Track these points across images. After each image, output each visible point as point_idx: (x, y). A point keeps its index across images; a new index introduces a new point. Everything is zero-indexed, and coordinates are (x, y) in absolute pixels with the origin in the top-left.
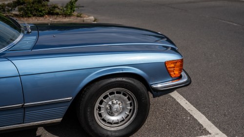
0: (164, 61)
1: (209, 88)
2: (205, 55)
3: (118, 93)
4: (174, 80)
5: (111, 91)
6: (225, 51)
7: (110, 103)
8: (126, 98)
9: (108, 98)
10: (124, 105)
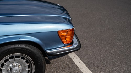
0: (57, 31)
1: (100, 49)
2: (100, 21)
3: (18, 57)
4: (66, 46)
5: (11, 55)
6: (116, 18)
7: (11, 65)
8: (24, 61)
9: (8, 61)
10: (23, 67)
